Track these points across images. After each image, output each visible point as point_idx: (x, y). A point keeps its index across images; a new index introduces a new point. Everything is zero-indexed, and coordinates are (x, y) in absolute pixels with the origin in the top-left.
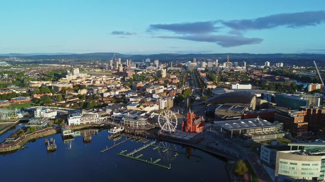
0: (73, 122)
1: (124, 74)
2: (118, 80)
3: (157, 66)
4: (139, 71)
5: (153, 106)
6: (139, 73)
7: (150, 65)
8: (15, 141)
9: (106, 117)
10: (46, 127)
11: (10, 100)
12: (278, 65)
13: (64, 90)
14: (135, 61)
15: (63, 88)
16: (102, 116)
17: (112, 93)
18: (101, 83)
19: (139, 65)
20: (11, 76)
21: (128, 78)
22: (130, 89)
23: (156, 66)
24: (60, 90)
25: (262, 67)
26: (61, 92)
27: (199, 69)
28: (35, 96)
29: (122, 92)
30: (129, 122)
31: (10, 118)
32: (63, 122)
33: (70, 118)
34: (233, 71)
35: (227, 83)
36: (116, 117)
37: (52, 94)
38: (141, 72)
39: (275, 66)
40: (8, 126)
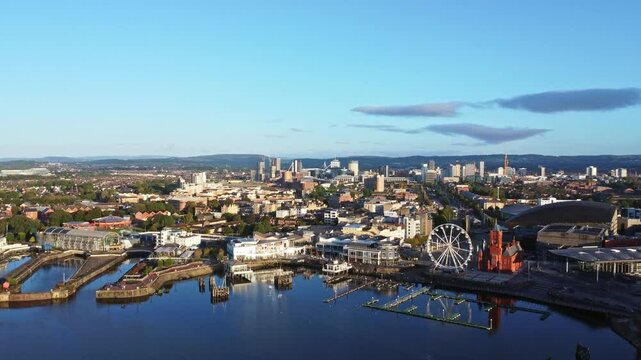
0: (242, 254)
1: (297, 186)
2: (289, 195)
3: (356, 174)
4: (323, 182)
5: (393, 230)
6: (324, 185)
7: (340, 173)
8: (142, 280)
9: (304, 248)
10: (190, 261)
11: (91, 222)
12: (615, 173)
13: (190, 207)
14: (305, 167)
15: (189, 204)
16: (297, 245)
17: (294, 212)
18: (258, 197)
19: (317, 173)
20: (68, 189)
21: (308, 192)
22: (325, 206)
23: (353, 174)
24: (183, 206)
25: (582, 177)
26: (185, 211)
27: (446, 179)
28: (139, 216)
29: (311, 211)
30: (360, 254)
31: (107, 247)
32: (221, 253)
33: (237, 245)
34: (522, 182)
35: (523, 201)
36: (327, 246)
37: (169, 214)
38: (328, 185)
39: (610, 175)
40: (112, 260)
